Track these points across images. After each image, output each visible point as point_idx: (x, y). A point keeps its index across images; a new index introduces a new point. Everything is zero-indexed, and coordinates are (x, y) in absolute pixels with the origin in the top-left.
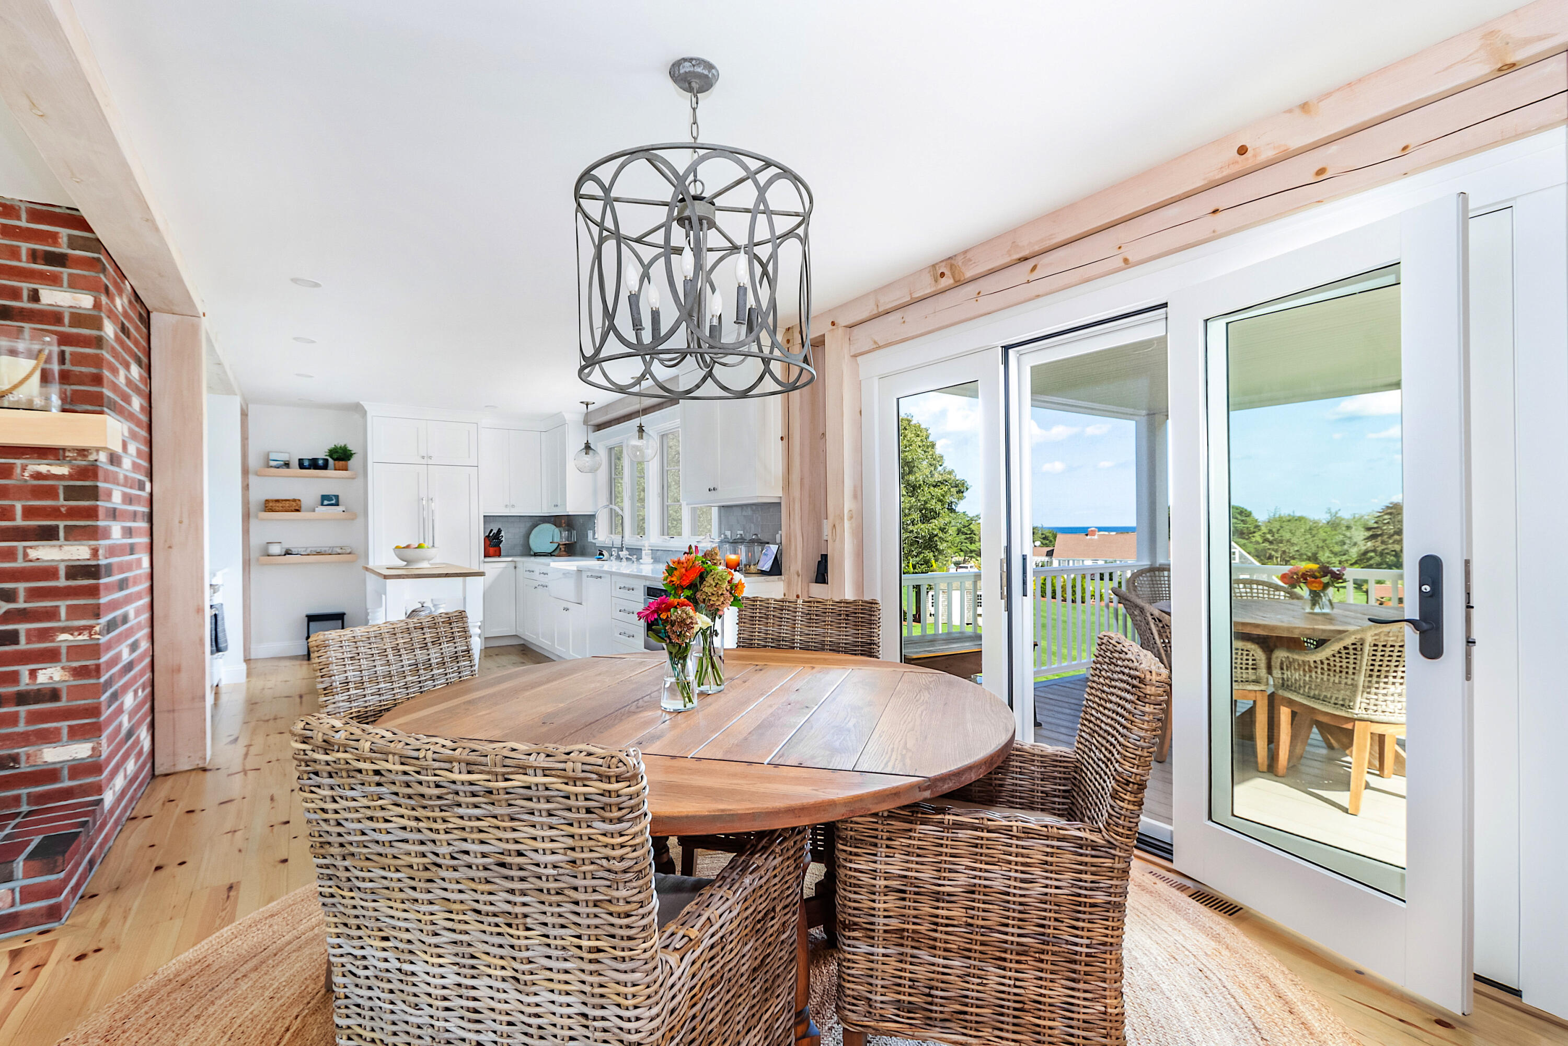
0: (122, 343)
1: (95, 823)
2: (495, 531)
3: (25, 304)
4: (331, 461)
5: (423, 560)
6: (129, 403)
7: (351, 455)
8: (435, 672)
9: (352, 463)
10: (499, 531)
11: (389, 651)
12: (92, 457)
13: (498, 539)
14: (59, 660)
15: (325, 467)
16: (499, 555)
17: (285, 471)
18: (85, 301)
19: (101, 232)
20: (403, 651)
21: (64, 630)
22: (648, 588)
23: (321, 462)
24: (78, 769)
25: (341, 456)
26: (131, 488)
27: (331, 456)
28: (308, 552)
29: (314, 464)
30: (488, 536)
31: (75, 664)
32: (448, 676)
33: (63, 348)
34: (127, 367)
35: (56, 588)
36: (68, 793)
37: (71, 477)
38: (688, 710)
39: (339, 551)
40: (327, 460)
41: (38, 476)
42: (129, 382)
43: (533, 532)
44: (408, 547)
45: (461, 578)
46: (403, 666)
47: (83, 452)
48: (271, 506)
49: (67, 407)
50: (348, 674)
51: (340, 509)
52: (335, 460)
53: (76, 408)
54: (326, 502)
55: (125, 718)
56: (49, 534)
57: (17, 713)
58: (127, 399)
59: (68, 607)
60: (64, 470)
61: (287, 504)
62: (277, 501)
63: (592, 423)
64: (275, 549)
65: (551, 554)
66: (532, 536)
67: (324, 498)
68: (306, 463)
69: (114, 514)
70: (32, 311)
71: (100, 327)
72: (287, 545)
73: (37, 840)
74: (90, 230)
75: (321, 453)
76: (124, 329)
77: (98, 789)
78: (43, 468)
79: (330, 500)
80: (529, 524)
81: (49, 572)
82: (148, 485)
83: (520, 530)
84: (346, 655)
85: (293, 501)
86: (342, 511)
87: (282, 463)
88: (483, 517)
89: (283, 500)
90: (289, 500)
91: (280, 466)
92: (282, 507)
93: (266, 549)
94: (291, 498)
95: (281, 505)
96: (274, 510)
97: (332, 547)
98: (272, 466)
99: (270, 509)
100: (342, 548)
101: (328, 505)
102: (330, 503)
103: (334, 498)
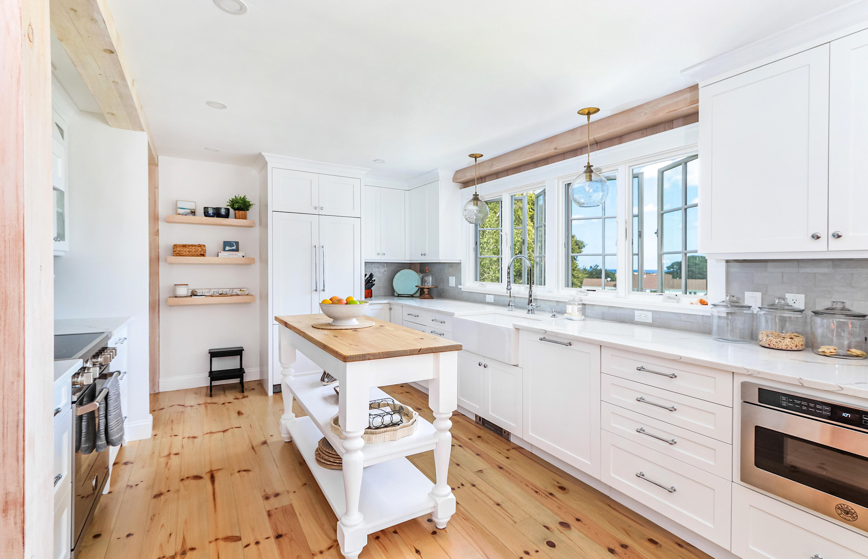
4: (232, 210)
7: (250, 205)
9: (250, 212)
10: (371, 275)
15: (227, 216)
16: (371, 296)
17: (191, 217)
23: (223, 212)
25: (241, 206)
27: (232, 206)
28: (211, 293)
29: (217, 213)
39: (238, 293)
40: (228, 209)
43: (396, 276)
51: (240, 254)
52: (236, 209)
54: (227, 248)
62: (184, 246)
64: (182, 291)
66: (395, 280)
67: (226, 244)
68: (211, 212)
72: (193, 287)
75: (223, 204)
79: (231, 246)
80: (392, 270)
85: (199, 247)
86: (242, 256)
87: (189, 211)
88: (364, 263)
89: (189, 246)
90: (195, 246)
91: (187, 214)
92: (188, 251)
93: (174, 290)
94: (197, 243)
95: (188, 250)
96: (182, 255)
97: (232, 289)
98: (180, 213)
99: (178, 254)
100: (241, 290)
101: (230, 250)
102: (231, 248)
103: (234, 244)
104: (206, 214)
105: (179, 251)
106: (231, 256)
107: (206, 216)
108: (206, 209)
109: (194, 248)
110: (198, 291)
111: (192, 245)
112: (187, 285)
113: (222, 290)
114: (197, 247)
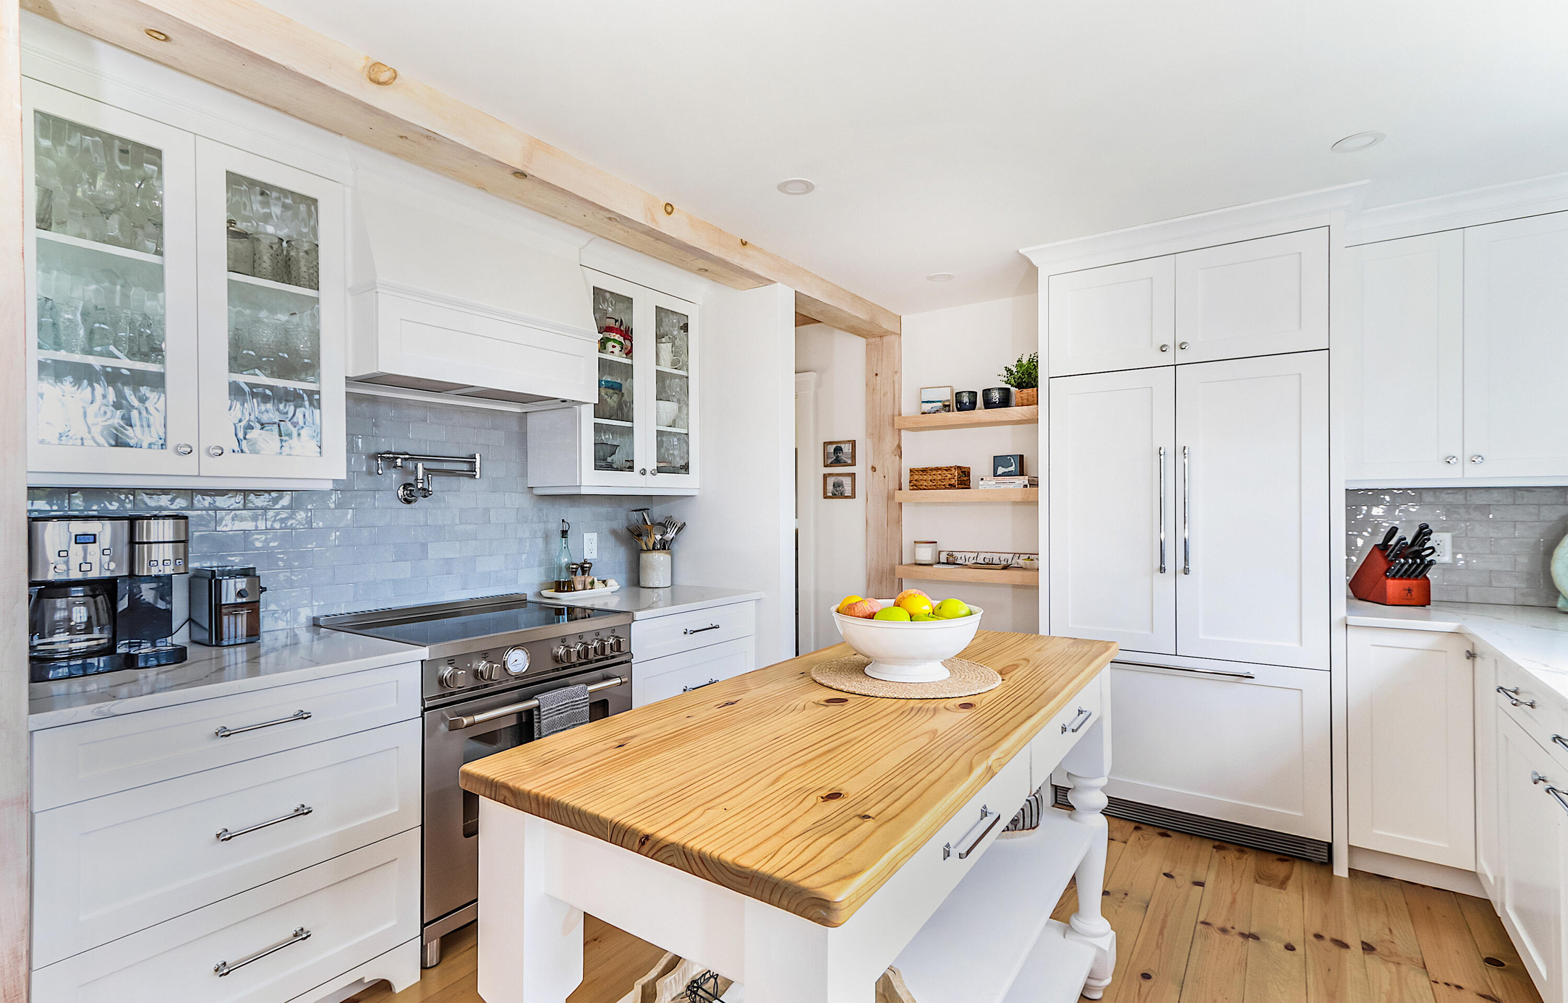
4: (1011, 390)
9: (1040, 388)
15: (1005, 403)
23: (998, 394)
25: (1026, 378)
27: (1011, 381)
40: (1008, 390)
52: (1016, 387)
61: (948, 475)
62: (925, 470)
64: (925, 554)
66: (1563, 550)
68: (966, 400)
75: (998, 377)
85: (946, 470)
86: (1022, 486)
87: (940, 404)
88: (1345, 491)
89: (932, 470)
90: (940, 469)
91: (937, 411)
92: (931, 480)
93: (914, 552)
95: (931, 478)
96: (921, 487)
97: (1018, 555)
98: (926, 411)
99: (916, 486)
100: (1029, 558)
101: (1004, 475)
102: (1007, 470)
103: (1012, 461)
104: (959, 406)
105: (916, 481)
106: (1003, 486)
107: (959, 409)
108: (959, 396)
109: (940, 474)
110: (958, 555)
111: (937, 469)
112: (936, 542)
113: (999, 555)
114: (945, 472)
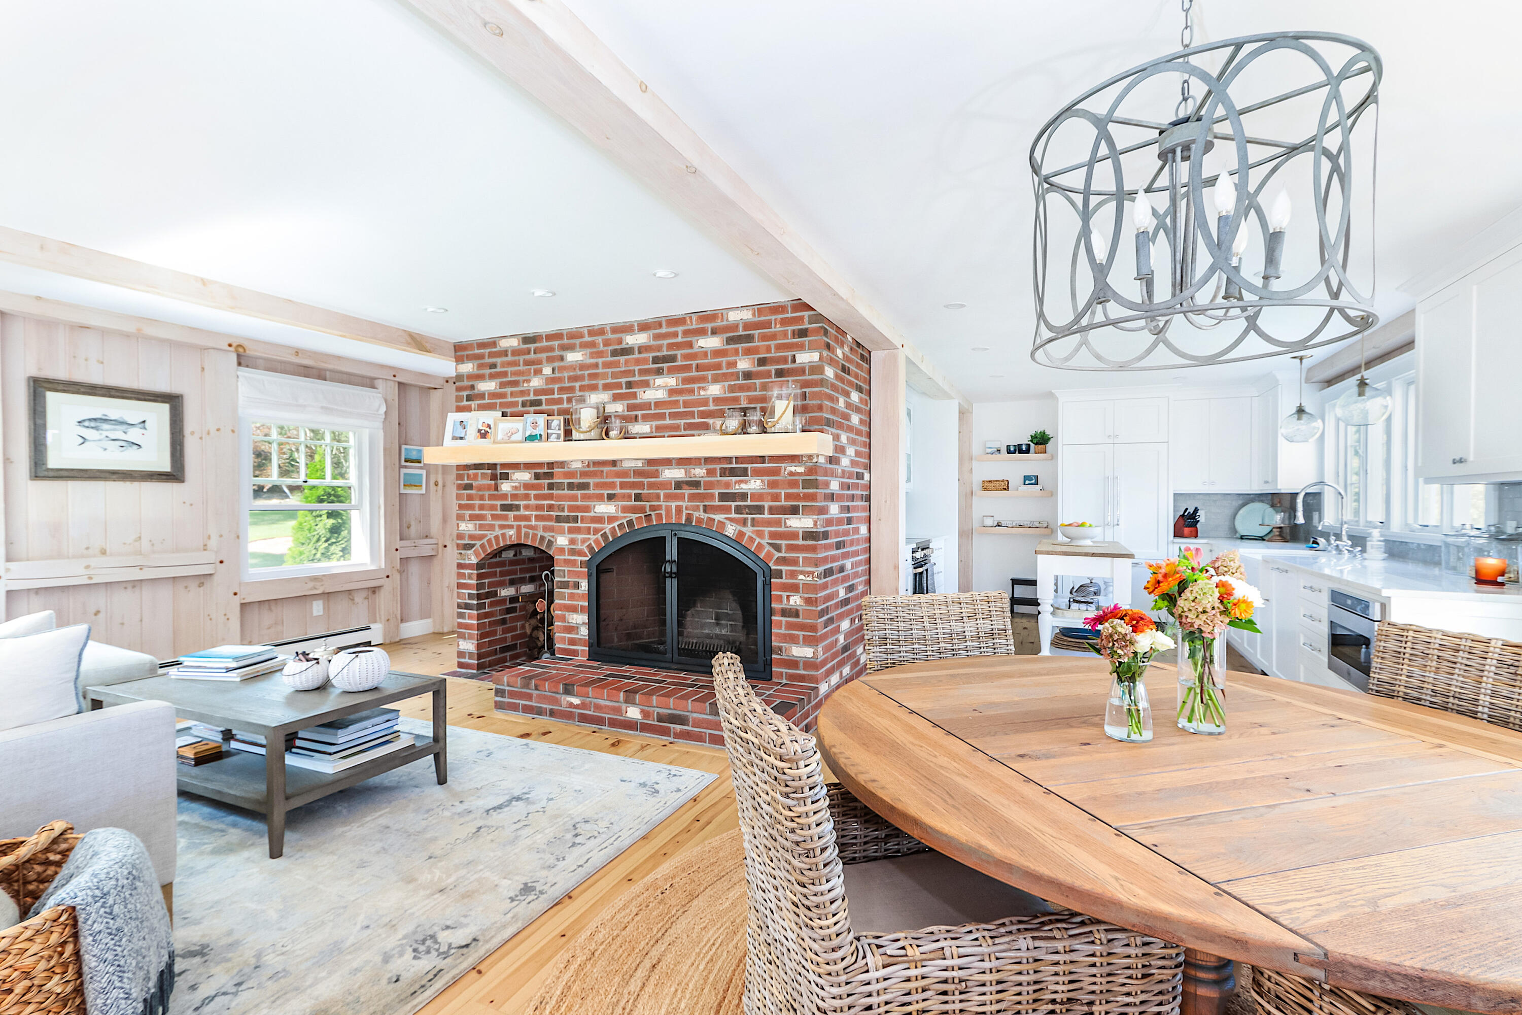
0: (841, 379)
1: (809, 702)
2: (1191, 510)
3: (790, 366)
4: (1032, 445)
5: (1084, 538)
6: (848, 420)
7: (1049, 439)
8: (968, 643)
9: (1049, 446)
10: (1196, 510)
11: (926, 619)
12: (815, 460)
13: (1194, 518)
14: (799, 592)
15: (1028, 451)
16: (1196, 536)
17: (997, 456)
18: (815, 356)
19: (819, 310)
20: (938, 621)
21: (802, 573)
22: (1333, 591)
23: (1024, 448)
24: (810, 664)
25: (1041, 440)
26: (849, 478)
27: (1031, 441)
28: (1014, 524)
29: (1019, 449)
30: (1183, 516)
31: (806, 596)
32: (982, 650)
33: (804, 390)
34: (847, 394)
35: (797, 545)
36: (802, 678)
37: (805, 474)
38: (1133, 741)
39: (1038, 525)
40: (1029, 445)
41: (791, 474)
42: (849, 405)
43: (1241, 512)
44: (1070, 525)
45: (1109, 559)
46: (937, 634)
47: (810, 457)
48: (989, 486)
49: (807, 428)
50: (887, 631)
51: (1038, 487)
52: (1036, 444)
53: (812, 428)
54: (1027, 482)
55: (841, 638)
56: (794, 511)
57: (781, 621)
58: (846, 417)
59: (803, 558)
60: (800, 469)
61: (997, 484)
62: (990, 481)
63: (1315, 380)
64: (989, 522)
65: (1262, 539)
66: (1238, 517)
67: (1026, 478)
68: (1012, 449)
69: (832, 497)
70: (792, 369)
71: (822, 372)
72: (998, 518)
73: (778, 701)
74: (813, 310)
75: (1024, 439)
76: (844, 369)
77: (816, 680)
78: (793, 469)
79: (1031, 480)
80: (1236, 503)
81: (793, 535)
82: (867, 476)
83: (1225, 511)
84: (886, 616)
86: (1040, 490)
87: (994, 450)
88: (1173, 494)
89: (994, 481)
91: (993, 453)
93: (983, 521)
94: (1001, 479)
95: (995, 485)
96: (989, 490)
97: (1032, 522)
98: (989, 453)
99: (987, 489)
100: (1040, 523)
101: (1029, 484)
102: (1031, 483)
103: (1034, 478)
104: (1009, 452)
105: (986, 486)
106: (1030, 490)
107: (1008, 453)
108: (1008, 446)
110: (1003, 523)
111: (998, 481)
112: (994, 517)
114: (1001, 482)
